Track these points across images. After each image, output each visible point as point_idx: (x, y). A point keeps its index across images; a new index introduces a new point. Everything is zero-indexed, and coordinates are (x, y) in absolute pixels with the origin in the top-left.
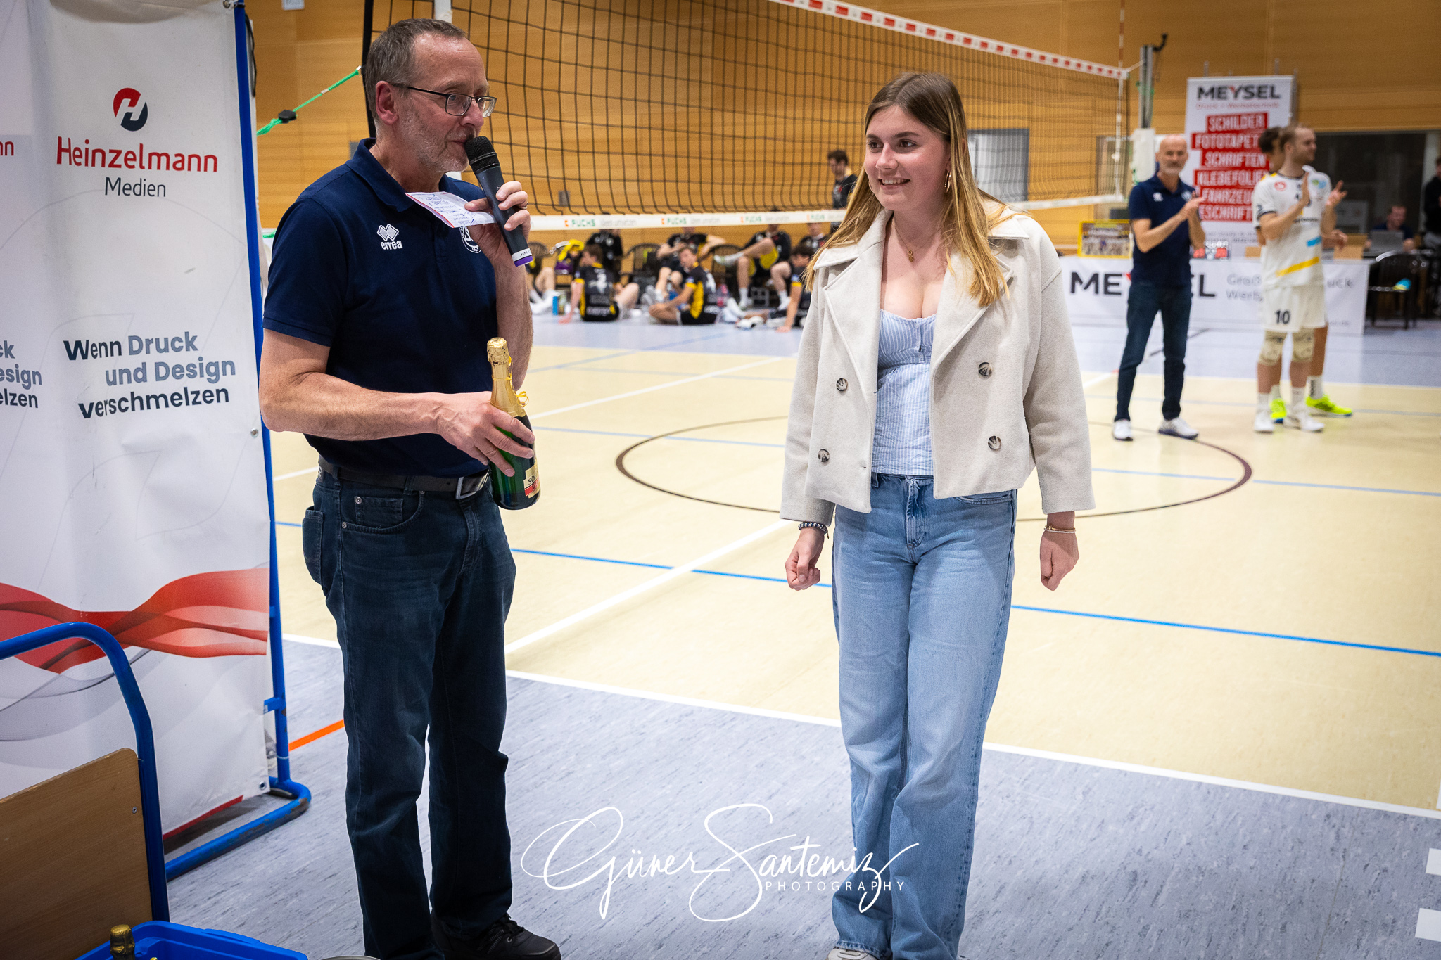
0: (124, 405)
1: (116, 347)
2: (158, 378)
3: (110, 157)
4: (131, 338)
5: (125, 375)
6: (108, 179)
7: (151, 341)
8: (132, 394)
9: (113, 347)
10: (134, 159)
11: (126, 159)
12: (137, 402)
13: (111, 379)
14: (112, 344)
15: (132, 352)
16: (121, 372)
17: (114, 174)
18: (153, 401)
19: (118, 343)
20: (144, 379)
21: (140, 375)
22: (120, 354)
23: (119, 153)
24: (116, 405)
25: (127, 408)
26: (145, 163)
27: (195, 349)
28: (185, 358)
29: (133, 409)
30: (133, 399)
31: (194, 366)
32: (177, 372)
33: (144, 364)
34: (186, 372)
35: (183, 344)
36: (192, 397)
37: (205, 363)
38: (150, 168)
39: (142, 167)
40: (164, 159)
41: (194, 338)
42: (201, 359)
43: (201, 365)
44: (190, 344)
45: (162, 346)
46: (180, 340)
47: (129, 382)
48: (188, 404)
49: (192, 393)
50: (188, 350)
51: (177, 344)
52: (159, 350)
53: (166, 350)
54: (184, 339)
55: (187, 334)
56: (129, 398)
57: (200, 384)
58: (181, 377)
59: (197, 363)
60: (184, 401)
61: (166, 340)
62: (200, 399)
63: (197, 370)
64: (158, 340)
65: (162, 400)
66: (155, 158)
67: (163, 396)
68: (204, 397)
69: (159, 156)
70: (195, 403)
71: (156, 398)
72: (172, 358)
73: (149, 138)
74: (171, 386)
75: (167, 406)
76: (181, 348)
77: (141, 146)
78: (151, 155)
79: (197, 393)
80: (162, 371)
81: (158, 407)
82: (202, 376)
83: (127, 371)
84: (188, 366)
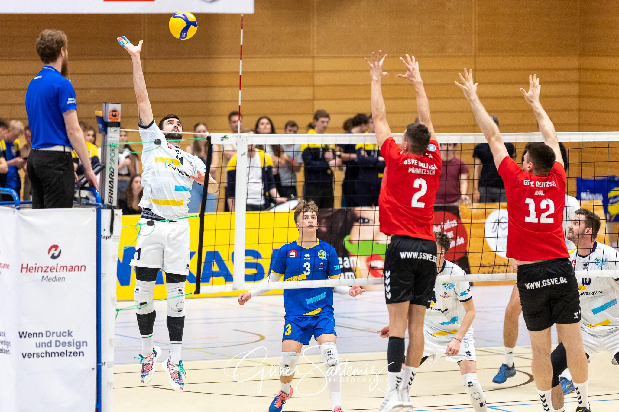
0: (43, 355)
1: (41, 335)
2: (56, 346)
3: (44, 269)
4: (47, 332)
5: (44, 345)
6: (43, 277)
7: (55, 333)
8: (46, 351)
9: (40, 334)
10: (54, 269)
11: (51, 269)
12: (48, 354)
13: (38, 345)
14: (39, 333)
15: (47, 336)
16: (42, 343)
17: (45, 275)
18: (53, 354)
19: (42, 333)
20: (51, 346)
21: (49, 345)
22: (42, 336)
23: (48, 267)
24: (40, 355)
25: (44, 356)
26: (58, 270)
27: (71, 336)
28: (67, 339)
29: (46, 356)
30: (46, 353)
31: (71, 342)
32: (64, 344)
34: (67, 344)
35: (67, 334)
36: (68, 354)
38: (60, 271)
39: (57, 271)
40: (65, 268)
41: (71, 332)
42: (74, 340)
43: (74, 342)
44: (70, 334)
47: (45, 347)
48: (67, 356)
49: (69, 352)
50: (69, 336)
51: (64, 334)
52: (57, 336)
53: (60, 336)
54: (67, 332)
55: (69, 331)
56: (45, 352)
57: (73, 349)
58: (65, 346)
59: (72, 341)
60: (65, 355)
62: (72, 354)
63: (72, 344)
65: (57, 354)
66: (62, 268)
67: (58, 353)
68: (74, 354)
69: (63, 267)
70: (69, 356)
71: (55, 353)
72: (62, 339)
74: (61, 349)
75: (58, 356)
77: (57, 264)
78: (60, 267)
79: (71, 352)
80: (58, 344)
81: (55, 356)
82: (74, 346)
83: (45, 343)
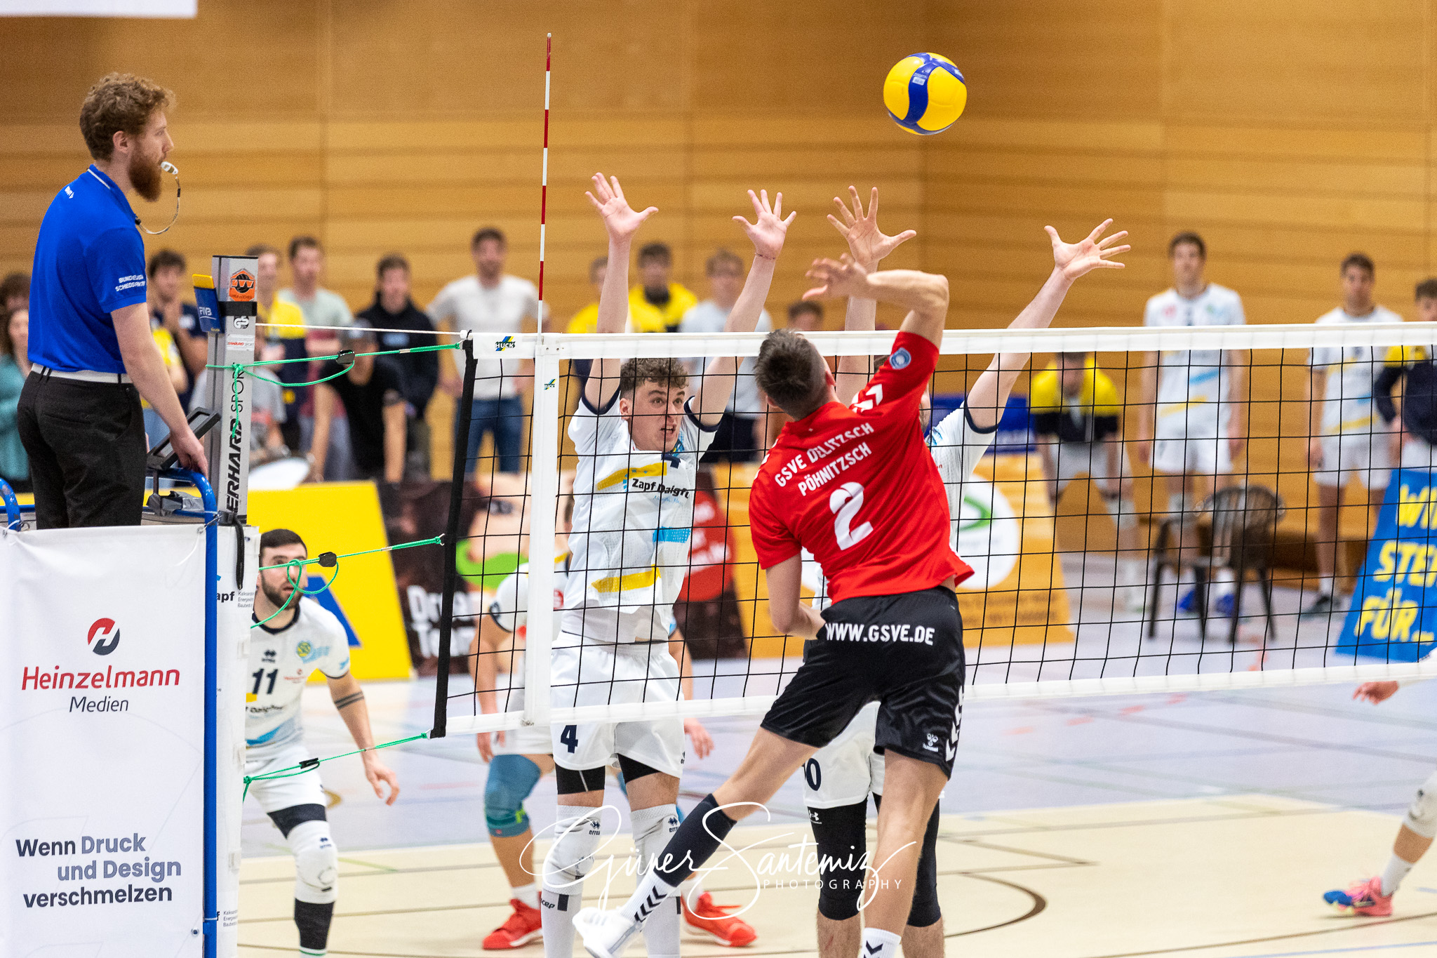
33: (94, 862)
37: (151, 863)
45: (112, 846)
46: (129, 841)
61: (116, 840)
64: (108, 841)
73: (118, 660)
76: (129, 849)
84: (135, 865)
